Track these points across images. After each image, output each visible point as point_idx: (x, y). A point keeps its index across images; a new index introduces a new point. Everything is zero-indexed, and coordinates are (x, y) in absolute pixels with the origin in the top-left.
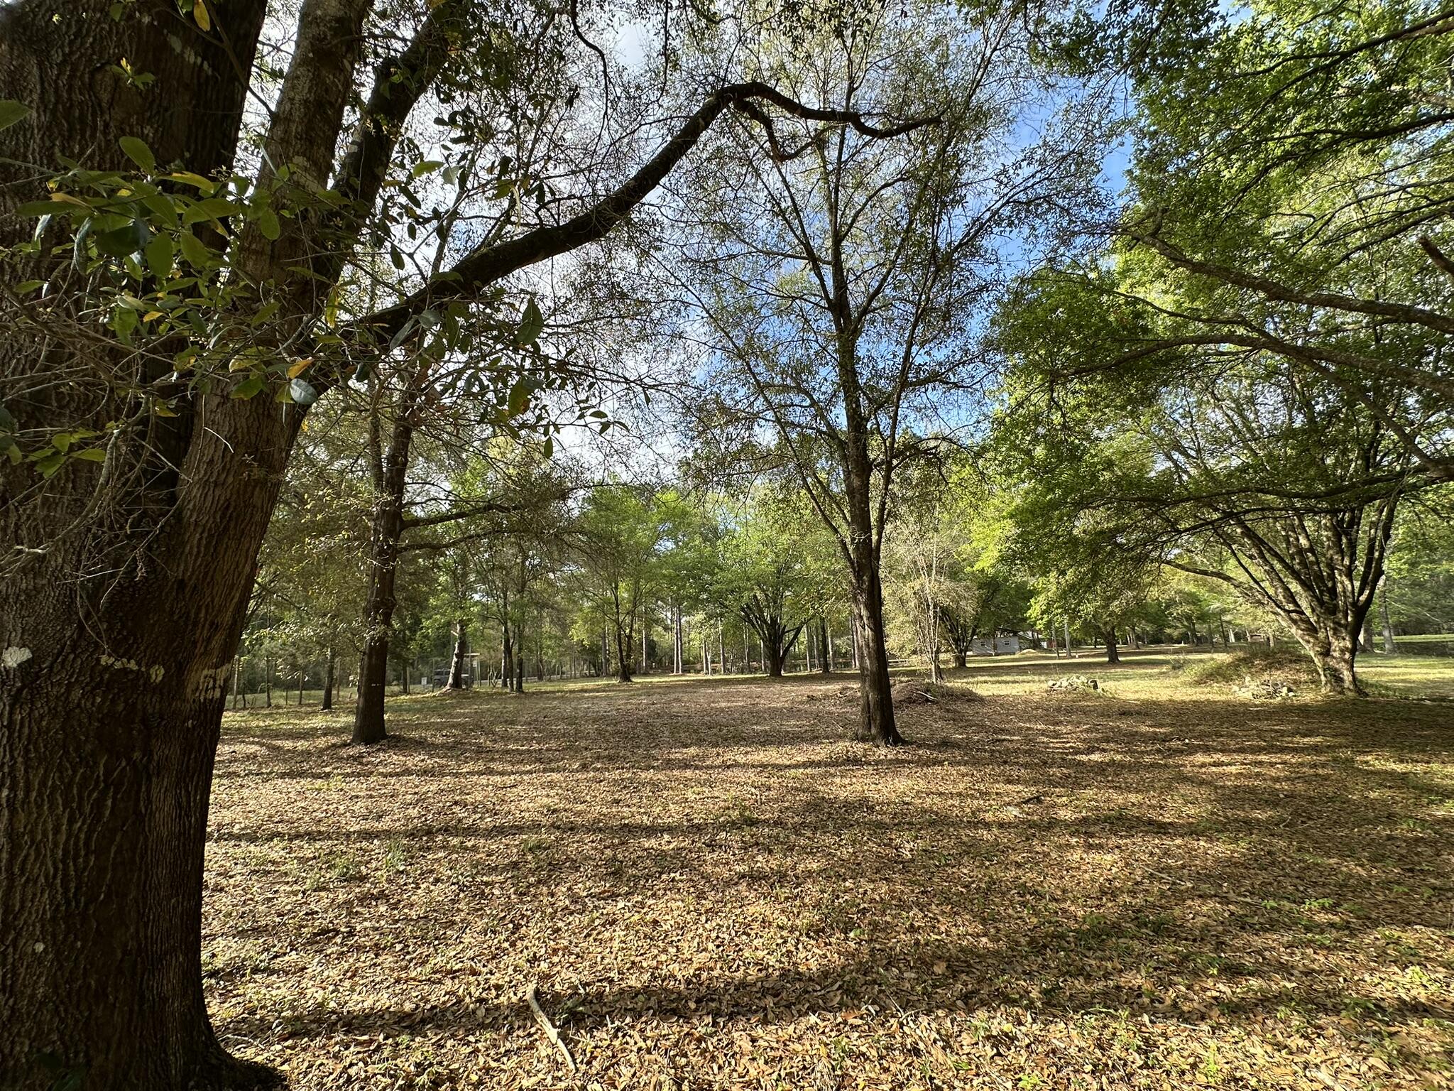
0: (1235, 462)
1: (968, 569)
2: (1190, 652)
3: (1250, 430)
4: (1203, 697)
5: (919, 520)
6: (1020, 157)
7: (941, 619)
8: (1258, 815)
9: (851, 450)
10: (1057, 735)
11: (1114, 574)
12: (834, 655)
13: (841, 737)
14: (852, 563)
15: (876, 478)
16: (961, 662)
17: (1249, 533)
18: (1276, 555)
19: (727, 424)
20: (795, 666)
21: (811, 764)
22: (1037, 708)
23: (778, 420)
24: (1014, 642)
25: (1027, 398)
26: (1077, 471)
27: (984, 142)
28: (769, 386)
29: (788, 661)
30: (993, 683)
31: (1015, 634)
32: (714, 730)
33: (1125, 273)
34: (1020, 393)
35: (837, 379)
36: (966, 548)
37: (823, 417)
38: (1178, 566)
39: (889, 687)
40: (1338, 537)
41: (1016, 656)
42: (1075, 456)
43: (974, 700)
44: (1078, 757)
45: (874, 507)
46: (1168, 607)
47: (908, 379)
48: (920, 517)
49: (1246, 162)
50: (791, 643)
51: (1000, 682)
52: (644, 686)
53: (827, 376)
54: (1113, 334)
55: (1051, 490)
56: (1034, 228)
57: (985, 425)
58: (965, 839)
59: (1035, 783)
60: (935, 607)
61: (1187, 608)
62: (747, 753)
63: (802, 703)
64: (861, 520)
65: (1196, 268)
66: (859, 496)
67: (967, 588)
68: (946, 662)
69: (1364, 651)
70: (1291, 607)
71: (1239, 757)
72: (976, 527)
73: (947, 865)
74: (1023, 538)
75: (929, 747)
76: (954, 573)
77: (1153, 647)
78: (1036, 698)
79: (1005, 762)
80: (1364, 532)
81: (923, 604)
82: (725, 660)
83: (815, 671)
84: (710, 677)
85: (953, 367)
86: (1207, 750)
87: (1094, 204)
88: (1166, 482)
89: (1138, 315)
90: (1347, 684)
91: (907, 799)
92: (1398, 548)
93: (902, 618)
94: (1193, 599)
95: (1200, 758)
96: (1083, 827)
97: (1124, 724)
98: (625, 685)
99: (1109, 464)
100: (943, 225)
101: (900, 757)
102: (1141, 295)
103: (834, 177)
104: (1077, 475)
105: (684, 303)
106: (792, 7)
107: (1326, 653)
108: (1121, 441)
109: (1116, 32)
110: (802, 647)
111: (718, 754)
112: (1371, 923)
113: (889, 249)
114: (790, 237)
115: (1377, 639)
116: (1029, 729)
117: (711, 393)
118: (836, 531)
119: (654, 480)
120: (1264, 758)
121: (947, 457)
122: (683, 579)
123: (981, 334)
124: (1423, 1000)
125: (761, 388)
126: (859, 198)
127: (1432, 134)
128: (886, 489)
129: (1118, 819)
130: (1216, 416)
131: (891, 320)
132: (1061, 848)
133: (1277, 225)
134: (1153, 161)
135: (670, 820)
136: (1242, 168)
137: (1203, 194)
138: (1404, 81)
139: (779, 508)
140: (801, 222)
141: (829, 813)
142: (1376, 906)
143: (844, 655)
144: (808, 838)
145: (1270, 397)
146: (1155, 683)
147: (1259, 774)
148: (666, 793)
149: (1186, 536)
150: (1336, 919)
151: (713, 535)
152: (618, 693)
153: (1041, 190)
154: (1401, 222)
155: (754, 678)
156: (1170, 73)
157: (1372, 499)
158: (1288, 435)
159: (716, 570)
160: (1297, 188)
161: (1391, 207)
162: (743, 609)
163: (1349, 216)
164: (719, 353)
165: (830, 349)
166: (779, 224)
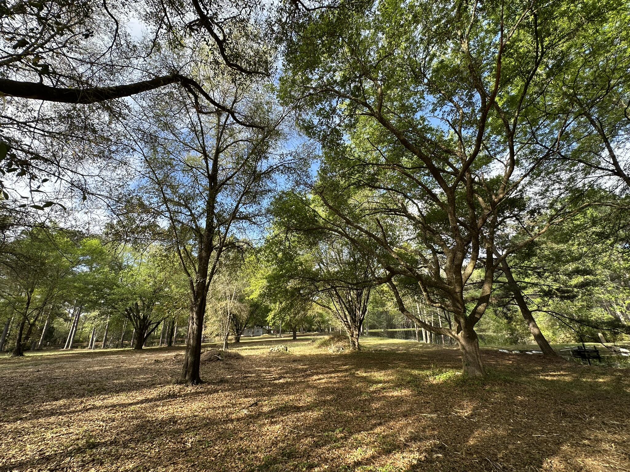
0: (336, 270)
1: (247, 298)
2: (318, 335)
3: (340, 260)
4: (319, 353)
5: (230, 275)
6: (288, 153)
7: (232, 320)
8: (328, 398)
9: (205, 239)
10: (269, 372)
11: (298, 304)
12: (176, 337)
13: (168, 383)
14: (194, 292)
15: (214, 253)
16: (238, 339)
17: (337, 294)
18: (343, 302)
19: (142, 212)
20: (152, 343)
21: (147, 400)
22: (264, 360)
23: (171, 218)
24: (261, 330)
25: (279, 234)
26: (291, 264)
27: (278, 142)
28: (171, 201)
29: (148, 341)
30: (249, 349)
31: (262, 327)
32: (84, 386)
33: (313, 201)
34: (277, 232)
35: (205, 207)
36: (248, 289)
37: (195, 222)
38: (317, 303)
39: (200, 353)
40: (358, 297)
41: (261, 337)
42: (291, 259)
43: (239, 358)
44: (275, 382)
45: (210, 267)
46: (313, 318)
47: (235, 216)
48: (230, 273)
49: (346, 181)
50: (153, 330)
51: (252, 349)
52: (34, 359)
53: (201, 205)
54: (308, 219)
55: (281, 270)
56: (289, 176)
57: (263, 241)
58: (220, 430)
59: (257, 395)
60: (230, 314)
61: (319, 319)
62: (104, 399)
63: (150, 364)
64: (203, 272)
65: (330, 207)
66: (204, 261)
67: (245, 307)
68: (231, 340)
69: (362, 335)
70: (345, 320)
71: (326, 376)
72: (253, 280)
73: (208, 447)
74: (269, 288)
75: (214, 384)
76: (241, 300)
77: (308, 333)
78: (265, 356)
79: (246, 387)
80: (364, 296)
81: (225, 313)
82: (106, 340)
83: (164, 346)
84: (92, 351)
85: (255, 216)
86: (317, 374)
87: (308, 176)
88: (316, 274)
89: (315, 216)
90: (356, 346)
91: (196, 414)
92: (371, 302)
93: (215, 319)
94: (321, 315)
95: (315, 377)
96: (271, 415)
97: (293, 366)
98: (16, 359)
99: (301, 264)
100: (259, 163)
101: (198, 390)
102: (316, 210)
103: (222, 129)
104: (291, 266)
105: (132, 148)
106: (217, 63)
107: (352, 336)
108: (306, 256)
109: (319, 130)
110: (159, 332)
111: (82, 402)
112: (351, 433)
113: (238, 164)
114: (197, 142)
115: (365, 331)
116: (259, 370)
117: (137, 195)
118: (189, 275)
119: (84, 231)
120: (333, 375)
121: (246, 250)
122: (89, 290)
123: (267, 207)
124: (360, 460)
125: (166, 201)
126: (230, 140)
127: (383, 191)
128: (218, 259)
129: (284, 408)
130: (333, 254)
131: (233, 190)
132: (261, 426)
133: (351, 201)
134: (324, 171)
135: (24, 458)
136: (345, 182)
137: (335, 186)
138: (378, 176)
139: (162, 260)
140: (203, 138)
141: (150, 430)
142: (353, 427)
143: (182, 337)
144: (132, 448)
145: (346, 251)
146: (306, 348)
147: (330, 382)
148: (26, 437)
149: (320, 293)
150: (343, 435)
151: (117, 266)
152: (6, 365)
153: (293, 166)
154: (376, 211)
155: (124, 351)
156: (331, 149)
157: (365, 287)
158: (349, 263)
159: (115, 287)
160: (356, 193)
161: (374, 206)
162: (126, 310)
163: (366, 205)
164: (146, 178)
165: (204, 195)
166: (193, 135)
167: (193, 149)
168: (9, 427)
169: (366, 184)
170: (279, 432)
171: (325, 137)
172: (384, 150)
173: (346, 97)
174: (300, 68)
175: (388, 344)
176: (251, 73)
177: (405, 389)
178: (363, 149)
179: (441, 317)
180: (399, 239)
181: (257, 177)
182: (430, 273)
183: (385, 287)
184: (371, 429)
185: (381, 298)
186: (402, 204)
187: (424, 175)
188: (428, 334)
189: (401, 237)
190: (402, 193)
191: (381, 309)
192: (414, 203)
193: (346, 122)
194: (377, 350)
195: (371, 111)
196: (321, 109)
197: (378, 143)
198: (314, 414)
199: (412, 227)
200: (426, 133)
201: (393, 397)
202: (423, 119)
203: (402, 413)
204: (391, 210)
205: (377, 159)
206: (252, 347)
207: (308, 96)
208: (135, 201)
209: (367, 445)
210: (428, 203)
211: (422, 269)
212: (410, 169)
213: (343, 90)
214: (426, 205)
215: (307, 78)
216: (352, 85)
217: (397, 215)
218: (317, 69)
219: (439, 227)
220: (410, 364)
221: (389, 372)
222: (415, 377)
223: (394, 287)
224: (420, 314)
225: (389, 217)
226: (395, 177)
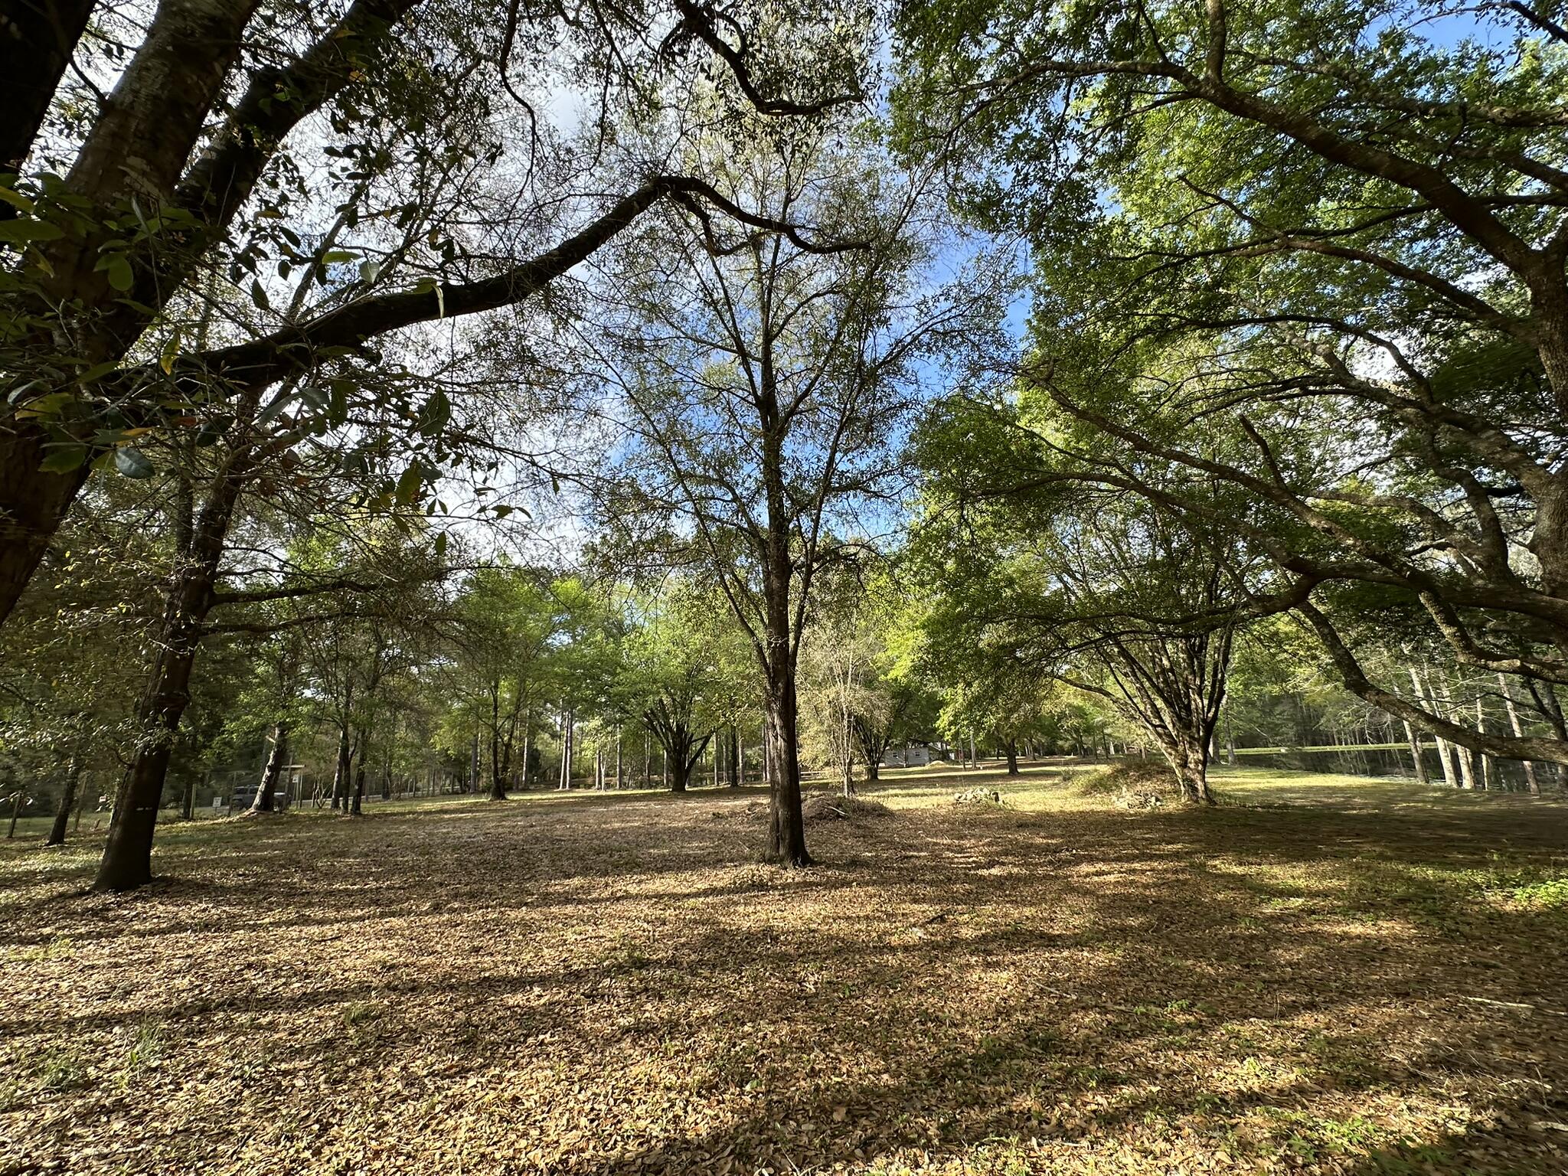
0: (1113, 587)
1: (882, 678)
2: (1077, 764)
3: (1124, 559)
4: (1087, 808)
5: (837, 625)
6: (939, 292)
7: (855, 729)
8: (1132, 922)
9: (772, 550)
10: (961, 850)
11: (1014, 687)
12: (744, 767)
13: (747, 859)
14: (767, 669)
15: (795, 580)
16: (873, 773)
17: (1124, 652)
18: (1145, 674)
19: (641, 511)
20: (701, 780)
21: (714, 891)
22: (943, 822)
23: (697, 513)
24: (924, 752)
25: (940, 514)
26: (982, 586)
27: (909, 272)
28: (691, 476)
29: (694, 774)
30: (903, 796)
31: (926, 744)
32: (605, 856)
33: (1025, 408)
34: (934, 508)
35: (760, 477)
36: (881, 656)
37: (745, 514)
38: (1068, 681)
39: (800, 802)
40: (1191, 658)
41: (927, 767)
42: (981, 572)
43: (884, 815)
44: (980, 872)
45: (792, 610)
46: (1059, 720)
47: (830, 484)
48: (837, 623)
49: (1118, 329)
50: (698, 754)
51: (910, 796)
52: (522, 805)
53: (750, 473)
54: (1014, 462)
55: (959, 603)
56: (948, 356)
57: (902, 536)
58: (870, 966)
59: (940, 901)
60: (849, 716)
61: (1075, 722)
62: (640, 882)
63: (706, 821)
64: (779, 624)
65: (1081, 415)
66: (777, 598)
67: (881, 698)
68: (858, 774)
69: (1213, 762)
70: (1156, 722)
71: (1115, 866)
72: (891, 634)
73: (851, 997)
74: (932, 648)
75: (838, 867)
76: (869, 682)
77: (1047, 759)
78: (943, 812)
79: (912, 880)
80: (1210, 656)
81: (837, 714)
82: (622, 773)
83: (723, 785)
84: (602, 793)
85: (874, 476)
86: (1091, 860)
87: (1001, 344)
88: (1057, 602)
89: (1035, 448)
90: (1201, 794)
91: (814, 926)
92: (1236, 671)
93: (816, 727)
94: (1080, 712)
95: (1085, 868)
96: (983, 945)
97: (1021, 837)
98: (498, 804)
99: (1010, 582)
100: (870, 340)
101: (809, 879)
102: (1037, 431)
103: (768, 278)
104: (982, 590)
105: (602, 378)
106: (735, 115)
107: (1184, 765)
108: (1021, 561)
109: (1019, 202)
110: (710, 758)
111: (607, 885)
112: (1218, 1019)
113: (817, 355)
114: (720, 329)
115: (1222, 752)
116: (935, 844)
117: (626, 477)
118: (752, 633)
119: (553, 566)
120: (1137, 865)
121: (866, 564)
122: (578, 679)
123: (901, 448)
124: (1256, 1090)
125: (681, 477)
126: (791, 302)
127: (1248, 332)
128: (806, 593)
129: (1013, 934)
130: (1098, 544)
131: (817, 424)
132: (961, 968)
133: (1141, 386)
134: (1047, 316)
135: (543, 968)
136: (1115, 334)
137: (1086, 351)
138: (1228, 287)
139: (694, 606)
140: (732, 315)
141: (730, 947)
142: (1222, 1002)
143: (755, 767)
144: (705, 978)
145: (1138, 532)
146: (1049, 795)
147: (1132, 882)
148: (540, 935)
149: (1074, 653)
150: (1192, 1019)
151: (617, 630)
152: (488, 814)
153: (956, 325)
154: (1229, 397)
155: (654, 794)
156: (1060, 245)
157: (1214, 628)
158: (1153, 565)
159: (619, 670)
160: (1156, 357)
161: (1222, 384)
162: (646, 715)
163: (1193, 386)
164: (638, 436)
165: (755, 445)
166: (710, 314)
167: (716, 346)
168: (513, 915)
169: (1190, 322)
170: (1009, 987)
171: (1038, 219)
172: (1242, 198)
173: (1094, 72)
174: (942, 44)
175: (1309, 789)
176: (818, 109)
177: (1391, 917)
178: (1167, 216)
179: (1518, 706)
180: (1325, 470)
181: (866, 376)
182: (1464, 563)
183: (1282, 623)
184: (1282, 1016)
185: (1274, 655)
186: (1330, 357)
187: (1414, 240)
188: (1462, 762)
189: (1329, 464)
190: (1327, 321)
191: (1276, 690)
192: (1381, 342)
193: (1102, 148)
194: (1270, 806)
195: (1186, 83)
196: (1018, 138)
197: (1220, 181)
198: (1102, 957)
199: (1372, 426)
200: (1411, 85)
201: (1345, 936)
202: (1394, 40)
203: (1388, 983)
204: (1287, 385)
205: (1220, 234)
206: (911, 792)
207: (973, 114)
208: (625, 490)
209: (1273, 1054)
210: (1433, 333)
211: (1426, 554)
212: (1349, 232)
213: (1080, 55)
214: (1425, 341)
215: (966, 60)
216: (1109, 28)
217: (1314, 393)
218: (991, 23)
219: (1492, 405)
220: (1399, 849)
221: (1326, 866)
222: (1425, 885)
223: (1320, 620)
224: (1428, 697)
225: (1281, 406)
226: (1291, 275)
